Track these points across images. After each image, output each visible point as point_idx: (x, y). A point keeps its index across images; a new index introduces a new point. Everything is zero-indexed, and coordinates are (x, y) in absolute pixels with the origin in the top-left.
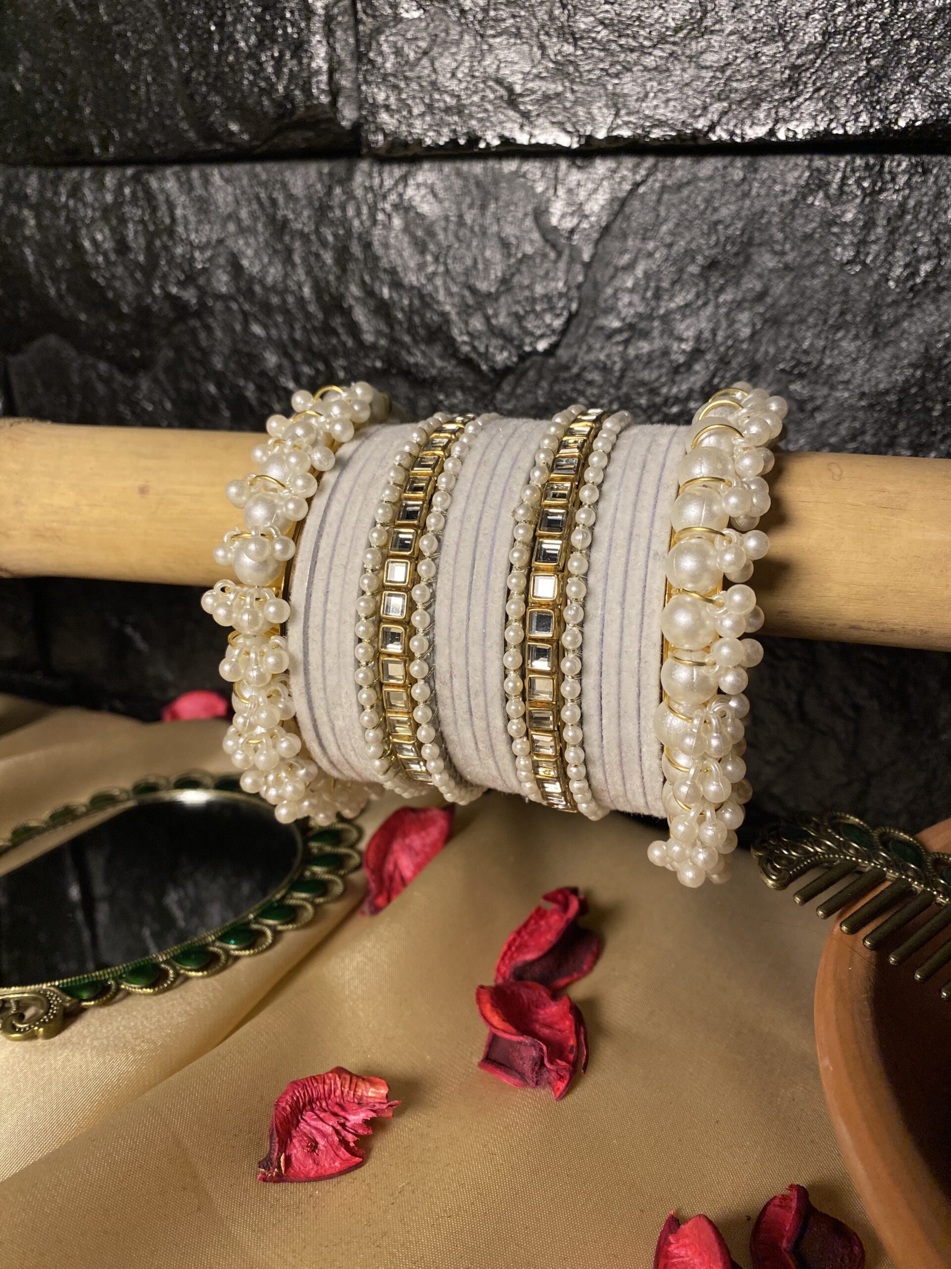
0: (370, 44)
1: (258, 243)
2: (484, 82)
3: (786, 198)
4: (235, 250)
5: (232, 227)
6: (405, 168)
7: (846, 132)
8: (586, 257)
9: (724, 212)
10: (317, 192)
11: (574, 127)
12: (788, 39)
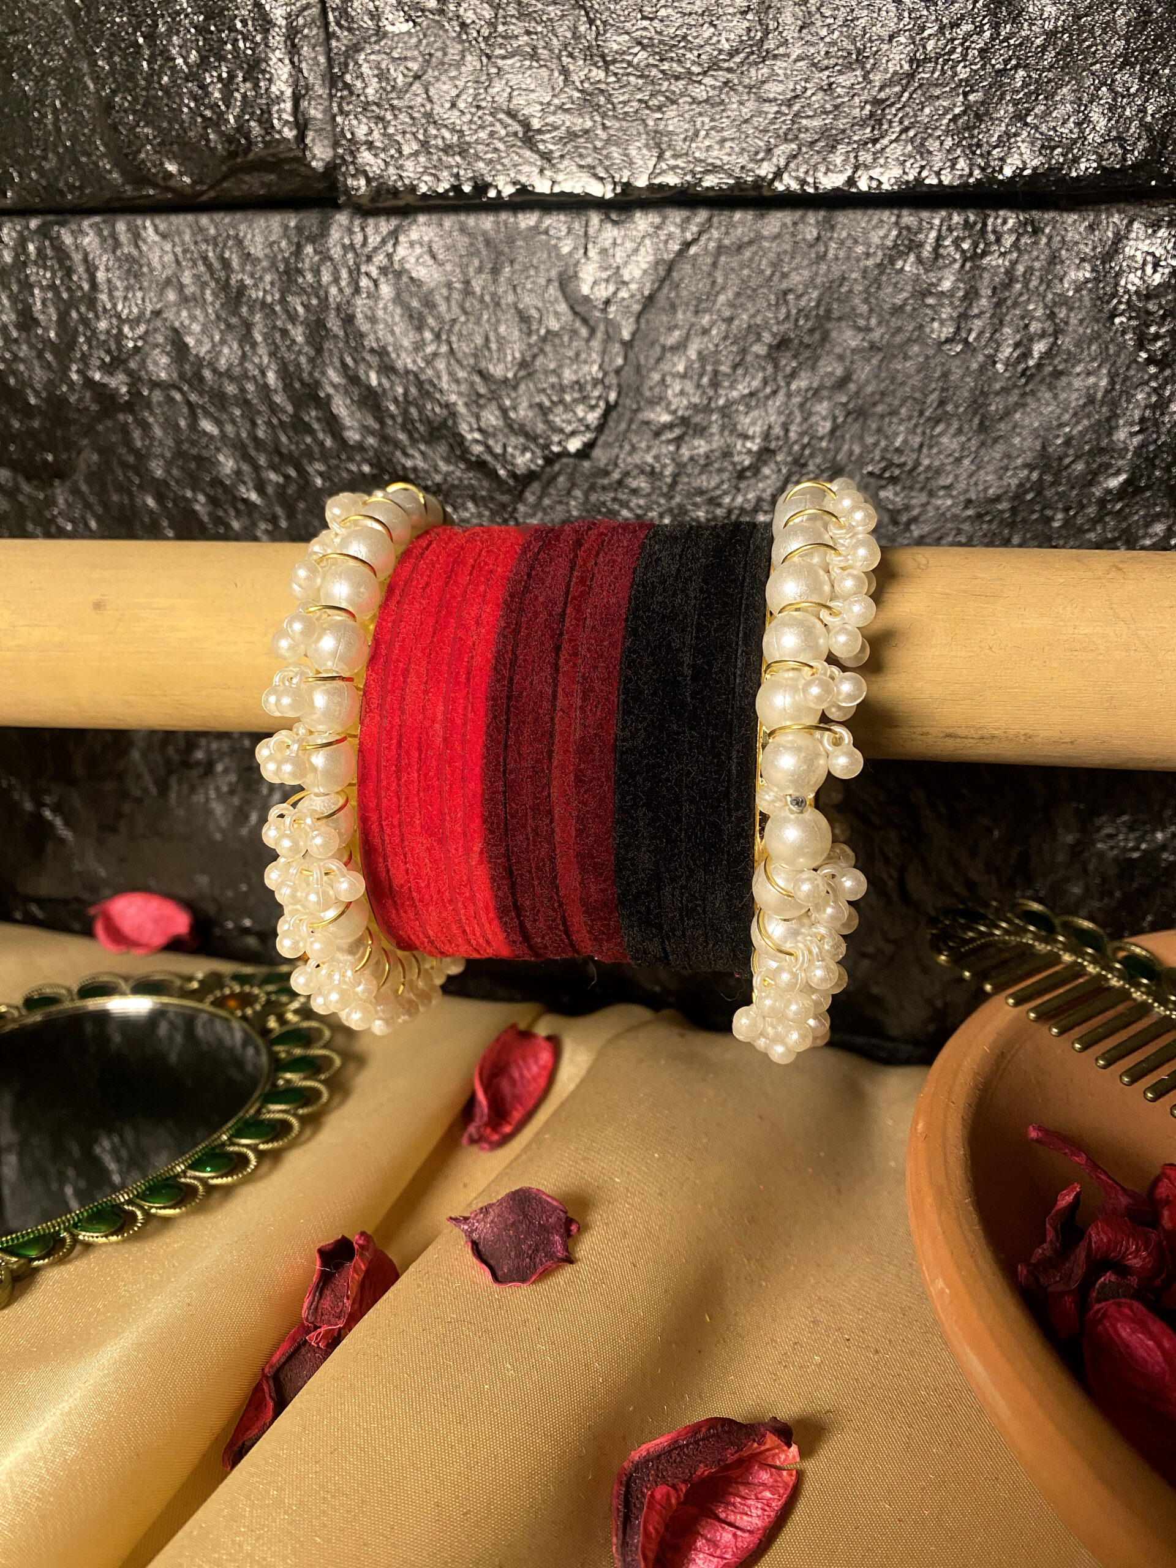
0: (346, 65)
1: (207, 315)
2: (491, 114)
3: (870, 262)
4: (177, 324)
5: (171, 296)
6: (394, 222)
7: (940, 181)
8: (626, 335)
9: (795, 279)
10: (281, 251)
11: (607, 171)
12: (868, 66)
